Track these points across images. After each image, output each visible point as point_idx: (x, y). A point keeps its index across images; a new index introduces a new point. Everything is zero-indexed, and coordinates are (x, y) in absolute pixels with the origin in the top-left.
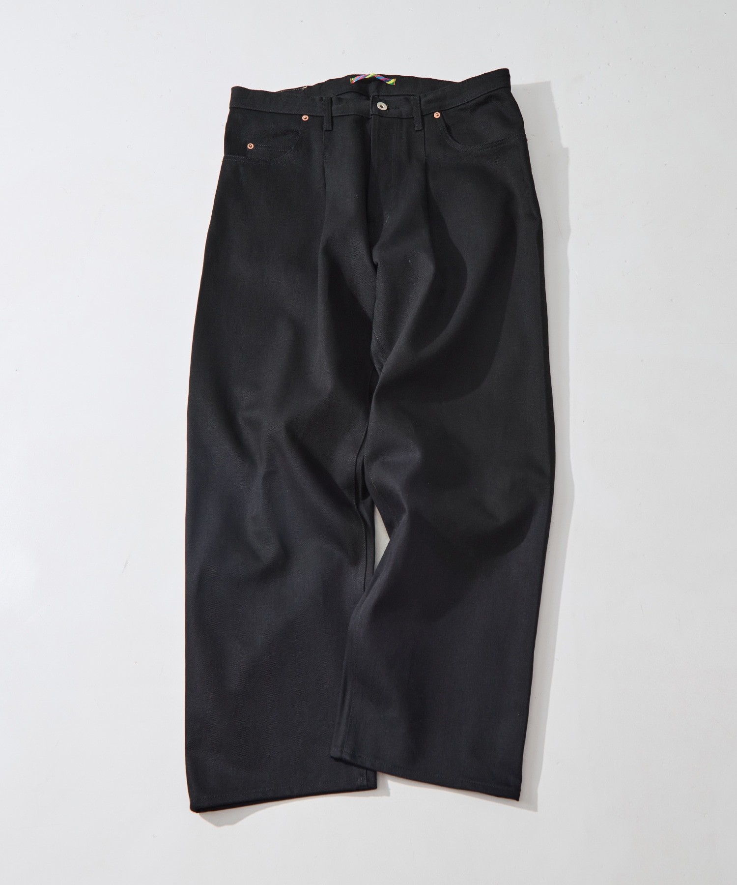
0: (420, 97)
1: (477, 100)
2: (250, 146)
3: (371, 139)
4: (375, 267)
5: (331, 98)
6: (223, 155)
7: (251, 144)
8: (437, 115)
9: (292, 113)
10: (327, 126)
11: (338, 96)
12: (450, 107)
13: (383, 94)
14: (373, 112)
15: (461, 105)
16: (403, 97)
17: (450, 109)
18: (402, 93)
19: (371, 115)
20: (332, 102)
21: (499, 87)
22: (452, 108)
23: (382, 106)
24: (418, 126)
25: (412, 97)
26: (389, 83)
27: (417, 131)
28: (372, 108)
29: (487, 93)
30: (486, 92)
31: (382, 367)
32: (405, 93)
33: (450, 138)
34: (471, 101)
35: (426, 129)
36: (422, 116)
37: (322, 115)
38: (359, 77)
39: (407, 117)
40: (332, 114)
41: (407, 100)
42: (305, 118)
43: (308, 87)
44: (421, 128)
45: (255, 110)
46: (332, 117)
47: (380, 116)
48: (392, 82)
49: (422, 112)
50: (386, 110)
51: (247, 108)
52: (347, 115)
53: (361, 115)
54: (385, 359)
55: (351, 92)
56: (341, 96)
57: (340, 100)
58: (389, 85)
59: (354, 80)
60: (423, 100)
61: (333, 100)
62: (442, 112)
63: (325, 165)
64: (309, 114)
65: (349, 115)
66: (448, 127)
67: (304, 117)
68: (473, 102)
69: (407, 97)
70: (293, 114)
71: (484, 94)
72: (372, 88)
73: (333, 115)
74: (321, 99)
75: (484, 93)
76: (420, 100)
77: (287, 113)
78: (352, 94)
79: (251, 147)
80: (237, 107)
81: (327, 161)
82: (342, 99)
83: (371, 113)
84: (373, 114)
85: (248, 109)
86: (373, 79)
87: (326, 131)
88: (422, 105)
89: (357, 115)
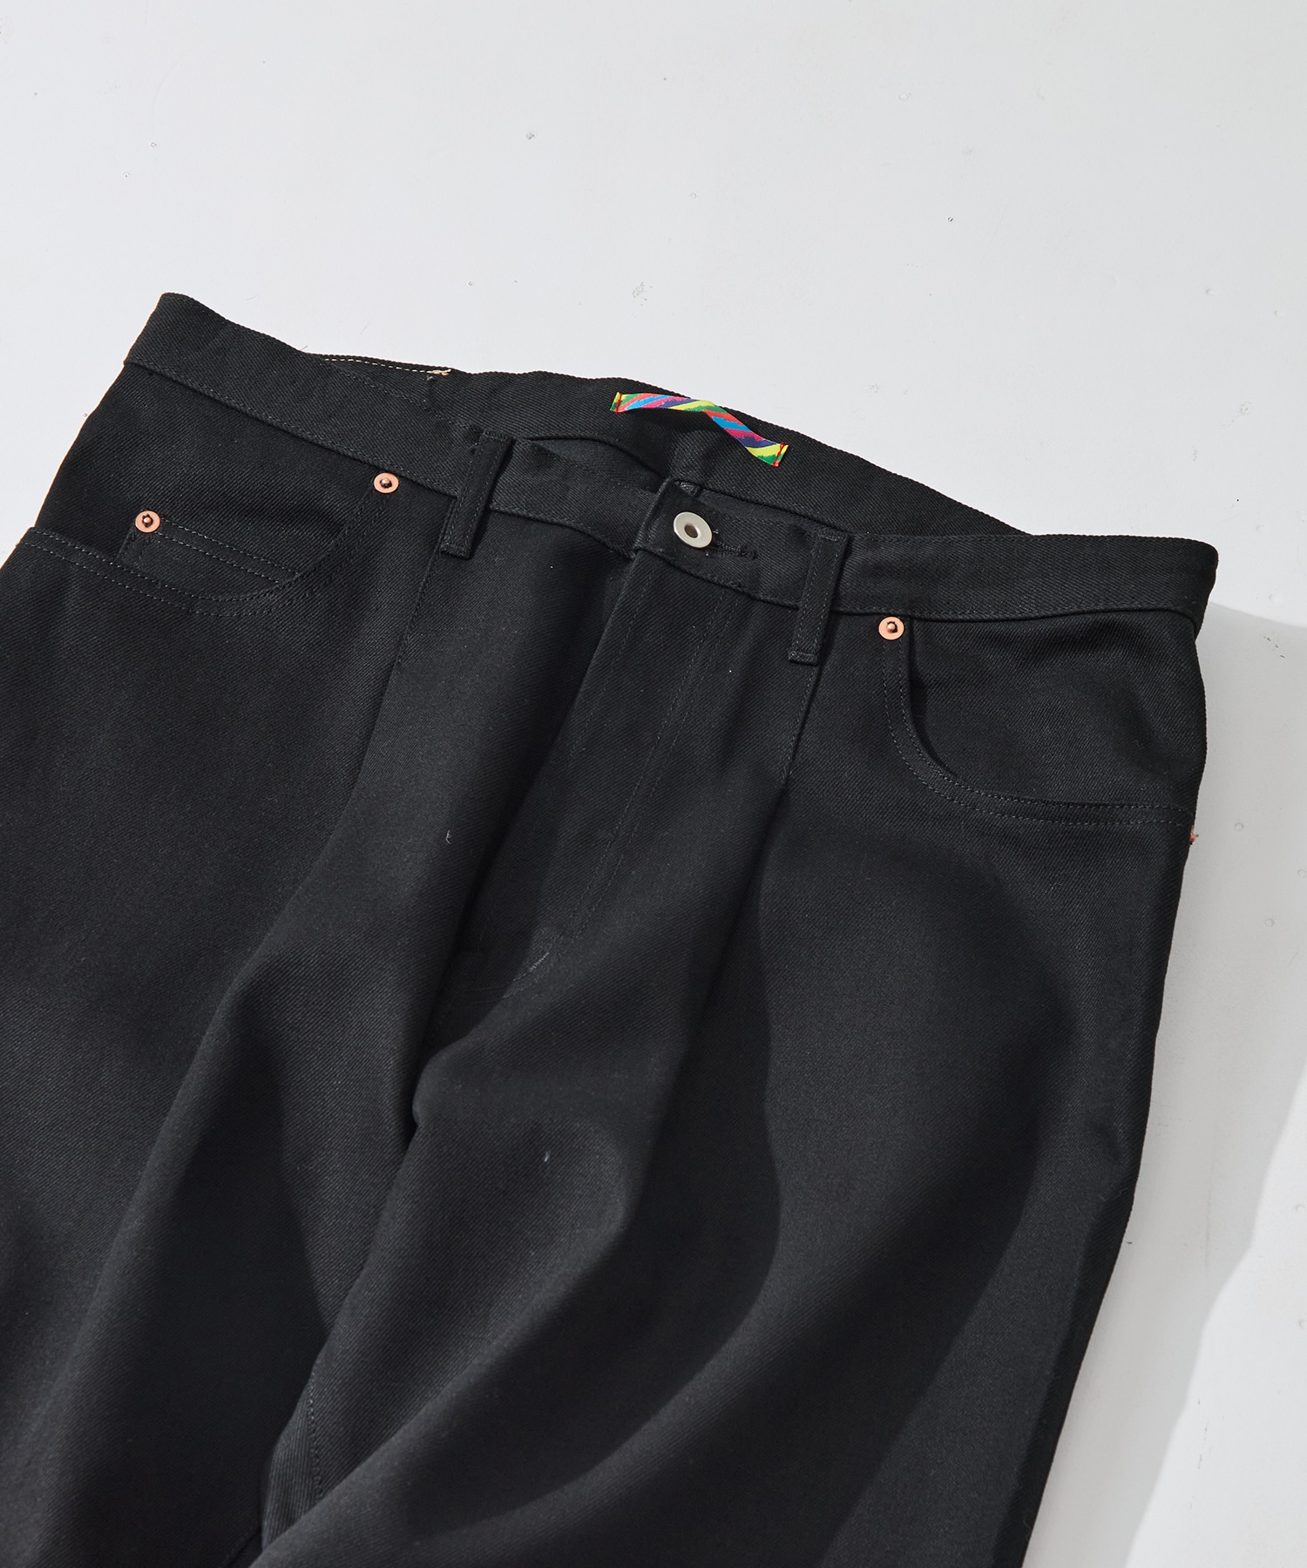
0: (850, 540)
1: (1060, 622)
2: (147, 522)
3: (603, 638)
4: (409, 1126)
5: (513, 442)
6: (28, 518)
7: (152, 514)
8: (890, 629)
9: (343, 449)
10: (453, 538)
11: (541, 443)
12: (950, 616)
13: (719, 486)
14: (646, 539)
15: (996, 621)
16: (792, 521)
17: (950, 621)
18: (794, 507)
19: (636, 551)
20: (508, 455)
21: (1153, 604)
22: (956, 621)
23: (694, 530)
24: (804, 644)
25: (821, 534)
26: (757, 452)
27: (793, 661)
28: (648, 525)
29: (1103, 612)
30: (1101, 607)
31: (288, 1519)
32: (801, 509)
33: (910, 727)
34: (1036, 618)
35: (827, 667)
36: (834, 614)
37: (452, 492)
38: (651, 396)
39: (775, 600)
40: (489, 500)
41: (800, 537)
42: (386, 482)
43: (454, 372)
44: (811, 657)
45: (213, 400)
46: (487, 511)
47: (669, 564)
48: (770, 452)
49: (836, 597)
50: (703, 549)
51: (189, 382)
52: (546, 522)
53: (599, 536)
54: (313, 1497)
55: (601, 442)
56: (551, 447)
57: (542, 458)
58: (757, 460)
59: (627, 402)
60: (857, 558)
61: (517, 449)
62: (916, 624)
63: (393, 678)
64: (407, 474)
65: (552, 524)
66: (917, 688)
67: (384, 478)
68: (1043, 626)
69: (805, 524)
70: (346, 456)
71: (1090, 612)
72: (688, 449)
73: (494, 505)
74: (475, 433)
75: (1093, 606)
76: (847, 552)
77: (329, 444)
78: (601, 448)
79: (147, 525)
80: (150, 366)
81: (404, 664)
82: (547, 453)
83: (638, 543)
84: (644, 550)
85: (187, 387)
86: (700, 421)
87: (443, 552)
88: (847, 575)
89: (582, 533)
